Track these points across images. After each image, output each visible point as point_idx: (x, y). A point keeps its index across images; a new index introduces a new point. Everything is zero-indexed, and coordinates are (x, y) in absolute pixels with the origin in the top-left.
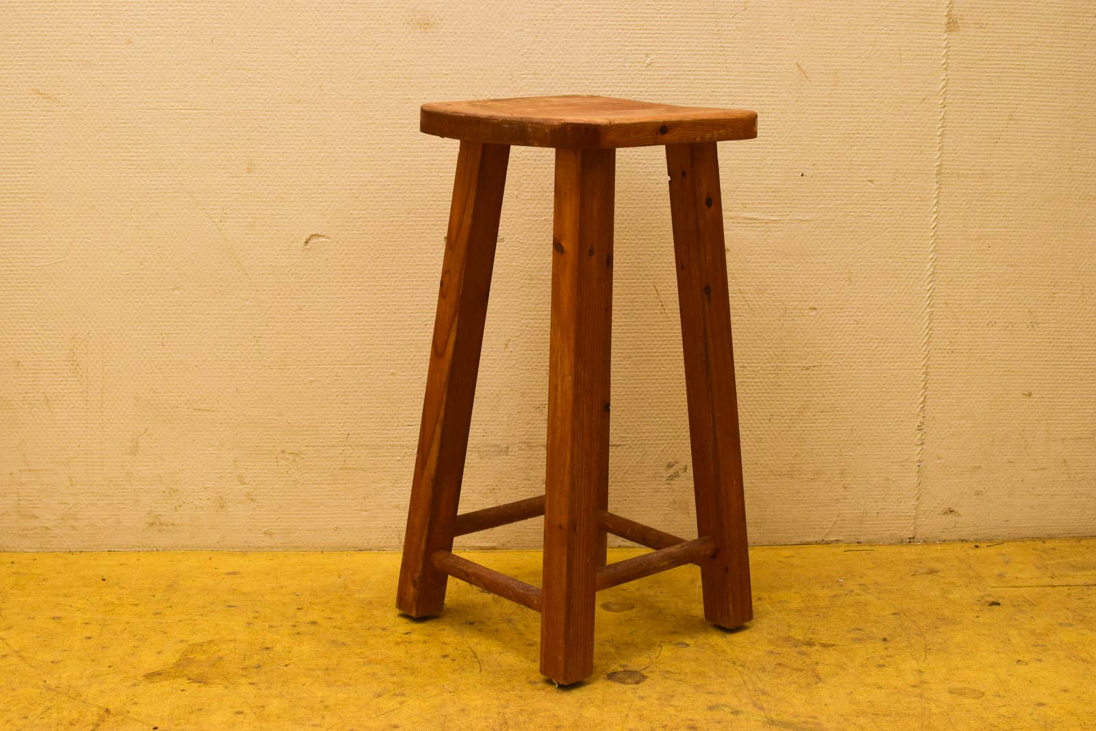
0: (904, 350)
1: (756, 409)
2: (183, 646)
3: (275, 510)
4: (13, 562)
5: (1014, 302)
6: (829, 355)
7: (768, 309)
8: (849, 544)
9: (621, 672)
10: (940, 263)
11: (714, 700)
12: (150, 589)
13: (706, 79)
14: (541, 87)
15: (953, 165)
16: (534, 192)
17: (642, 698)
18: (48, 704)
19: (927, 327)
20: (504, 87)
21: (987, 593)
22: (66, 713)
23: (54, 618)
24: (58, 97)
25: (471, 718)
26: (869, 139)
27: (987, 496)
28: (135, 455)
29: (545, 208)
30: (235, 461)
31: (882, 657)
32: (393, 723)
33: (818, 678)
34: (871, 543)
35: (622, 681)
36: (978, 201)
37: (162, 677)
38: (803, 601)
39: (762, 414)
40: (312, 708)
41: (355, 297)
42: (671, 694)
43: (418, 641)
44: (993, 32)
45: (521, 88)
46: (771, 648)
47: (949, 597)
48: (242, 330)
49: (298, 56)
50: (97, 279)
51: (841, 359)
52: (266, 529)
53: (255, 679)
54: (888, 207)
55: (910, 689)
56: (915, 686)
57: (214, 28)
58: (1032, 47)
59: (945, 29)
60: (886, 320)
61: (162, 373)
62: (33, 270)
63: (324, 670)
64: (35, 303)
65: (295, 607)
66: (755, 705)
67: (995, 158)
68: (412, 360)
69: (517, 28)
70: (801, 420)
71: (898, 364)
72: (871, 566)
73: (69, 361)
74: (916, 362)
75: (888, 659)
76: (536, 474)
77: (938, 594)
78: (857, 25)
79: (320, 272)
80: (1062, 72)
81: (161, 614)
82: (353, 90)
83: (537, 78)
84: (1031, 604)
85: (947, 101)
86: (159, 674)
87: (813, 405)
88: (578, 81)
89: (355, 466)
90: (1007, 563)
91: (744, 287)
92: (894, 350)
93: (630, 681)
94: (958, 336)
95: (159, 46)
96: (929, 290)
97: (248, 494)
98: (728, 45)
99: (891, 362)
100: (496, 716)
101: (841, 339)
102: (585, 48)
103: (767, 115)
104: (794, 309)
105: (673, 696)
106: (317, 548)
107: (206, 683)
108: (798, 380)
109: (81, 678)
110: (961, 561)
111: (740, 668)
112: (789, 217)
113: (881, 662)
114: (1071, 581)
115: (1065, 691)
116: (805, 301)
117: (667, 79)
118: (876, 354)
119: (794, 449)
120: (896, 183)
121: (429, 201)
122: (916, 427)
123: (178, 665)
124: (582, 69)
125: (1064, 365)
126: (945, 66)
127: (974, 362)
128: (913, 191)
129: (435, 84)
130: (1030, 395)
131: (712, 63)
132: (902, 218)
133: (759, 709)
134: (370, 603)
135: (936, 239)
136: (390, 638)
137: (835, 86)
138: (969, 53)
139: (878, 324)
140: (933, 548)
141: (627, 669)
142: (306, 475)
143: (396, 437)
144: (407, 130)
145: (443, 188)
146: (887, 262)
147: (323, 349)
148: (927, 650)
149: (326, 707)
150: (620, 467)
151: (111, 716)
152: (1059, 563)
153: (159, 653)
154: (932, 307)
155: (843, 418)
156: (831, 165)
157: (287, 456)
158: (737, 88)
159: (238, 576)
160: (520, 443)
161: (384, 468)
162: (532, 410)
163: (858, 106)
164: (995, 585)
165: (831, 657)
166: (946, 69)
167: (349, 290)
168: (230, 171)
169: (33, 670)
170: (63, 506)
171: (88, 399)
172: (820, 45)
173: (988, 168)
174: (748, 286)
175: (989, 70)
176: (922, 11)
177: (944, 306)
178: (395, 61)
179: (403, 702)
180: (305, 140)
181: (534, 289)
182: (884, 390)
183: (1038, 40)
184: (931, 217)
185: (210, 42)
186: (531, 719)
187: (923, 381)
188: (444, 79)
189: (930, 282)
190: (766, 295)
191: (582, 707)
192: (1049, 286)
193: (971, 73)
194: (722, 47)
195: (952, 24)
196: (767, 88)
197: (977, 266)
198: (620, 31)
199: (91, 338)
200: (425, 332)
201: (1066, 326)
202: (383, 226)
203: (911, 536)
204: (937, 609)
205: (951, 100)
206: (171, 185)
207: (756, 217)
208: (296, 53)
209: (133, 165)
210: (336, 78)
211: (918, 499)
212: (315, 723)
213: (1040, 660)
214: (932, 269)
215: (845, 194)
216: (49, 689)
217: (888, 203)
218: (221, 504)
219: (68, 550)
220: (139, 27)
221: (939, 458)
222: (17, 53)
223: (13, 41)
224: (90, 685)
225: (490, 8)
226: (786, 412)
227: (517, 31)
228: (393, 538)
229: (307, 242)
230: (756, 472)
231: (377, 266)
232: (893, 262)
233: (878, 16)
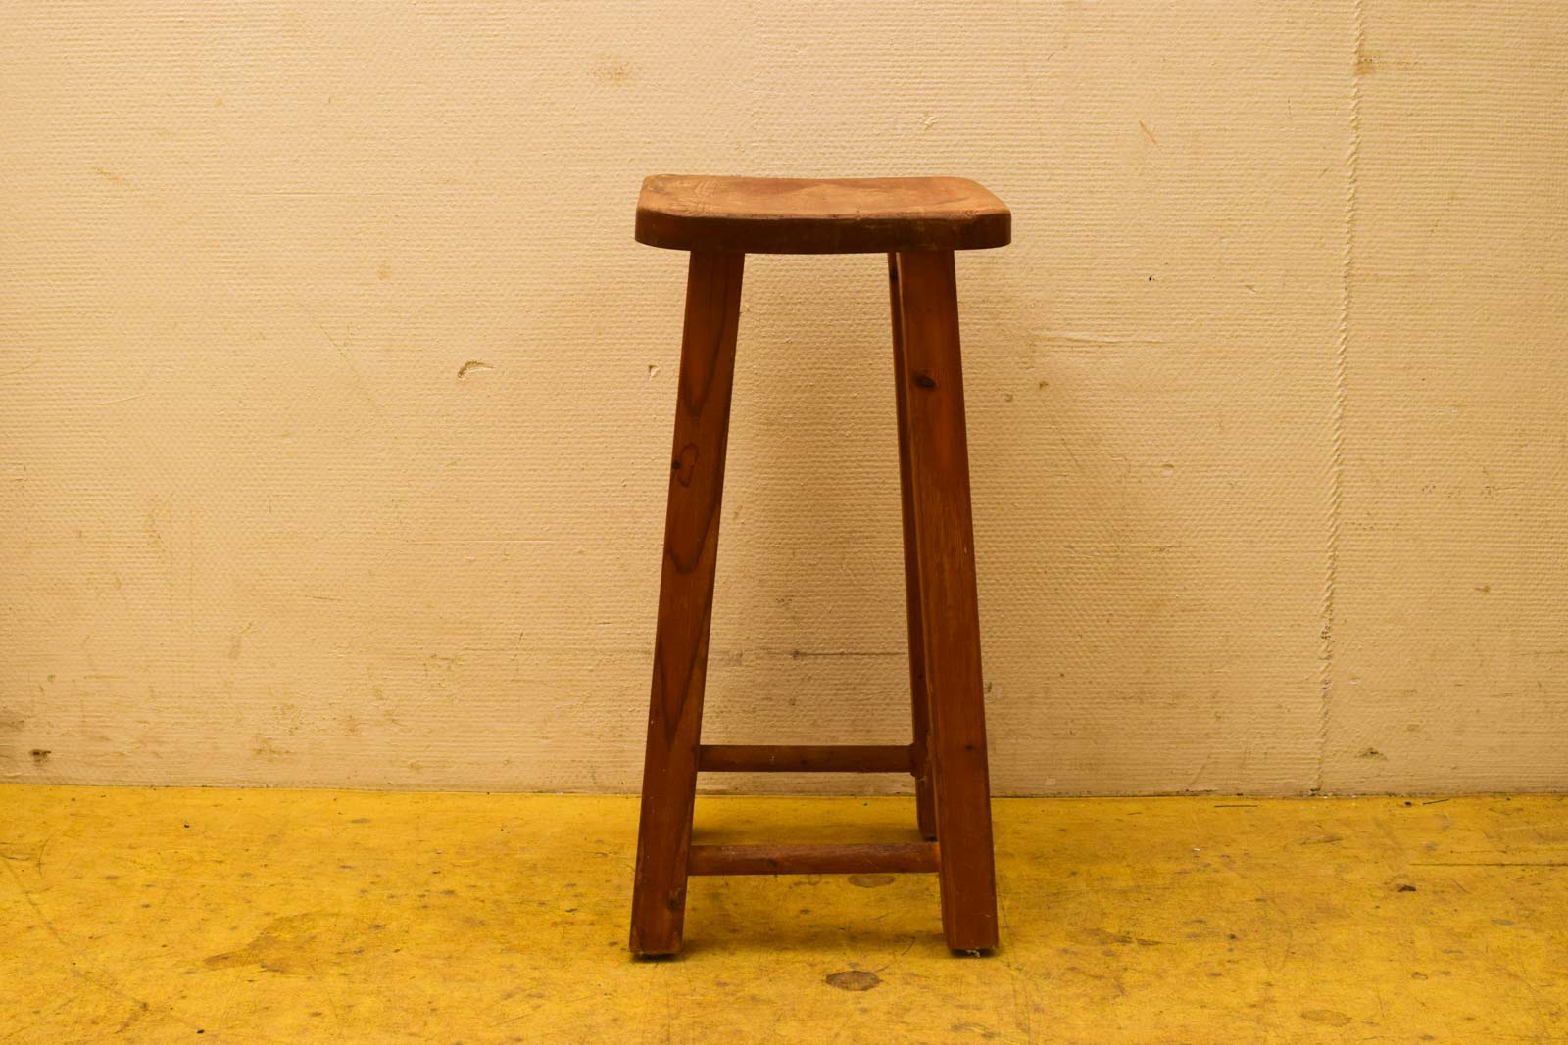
0: (1301, 525)
1: (1090, 605)
2: (267, 921)
3: (425, 736)
4: (73, 800)
5: (1462, 458)
6: (1192, 531)
7: (1103, 466)
8: (1225, 796)
9: (848, 973)
10: (1352, 403)
11: (965, 1016)
12: (245, 840)
13: (1010, 146)
14: (780, 159)
15: (1370, 264)
16: (771, 304)
17: (864, 1011)
18: (71, 994)
19: (1334, 493)
20: (728, 159)
21: (1402, 872)
22: (90, 1008)
23: (108, 878)
24: (127, 177)
25: (623, 1032)
26: (1246, 228)
27: (1425, 732)
28: (236, 658)
29: (787, 326)
30: (369, 669)
31: (1221, 963)
32: (517, 1035)
33: (1121, 989)
34: (1257, 796)
35: (845, 986)
36: (1407, 314)
37: (227, 962)
38: (1134, 879)
39: (1097, 612)
40: (416, 1012)
41: (528, 448)
42: (908, 1006)
43: (584, 921)
44: (1425, 75)
45: (752, 161)
46: (1066, 945)
47: (1346, 876)
48: (376, 491)
49: (445, 120)
50: (181, 421)
51: (1211, 536)
52: (412, 761)
53: (350, 969)
54: (1275, 323)
55: (1246, 1010)
56: (1254, 1006)
57: (332, 83)
58: (1483, 95)
59: (1354, 71)
60: (1273, 483)
61: (270, 548)
62: (99, 410)
63: (446, 959)
64: (102, 453)
65: (431, 870)
66: (1019, 1025)
67: (1430, 253)
68: (606, 533)
69: (745, 78)
70: (1154, 621)
71: (1292, 544)
72: (1248, 828)
73: (147, 531)
74: (1319, 542)
75: (1228, 965)
76: (781, 693)
77: (1331, 872)
78: (1227, 68)
79: (480, 413)
80: (1529, 130)
81: (250, 874)
82: (520, 166)
83: (773, 147)
84: (1461, 890)
85: (1358, 173)
86: (225, 958)
87: (1169, 600)
88: (831, 150)
89: (532, 678)
90: (1445, 829)
91: (1070, 436)
92: (1287, 526)
93: (856, 986)
94: (1379, 505)
95: (259, 108)
96: (1336, 440)
97: (388, 713)
98: (1042, 97)
99: (1281, 542)
100: (657, 1029)
101: (1208, 509)
102: (839, 104)
103: (1098, 195)
104: (1141, 466)
105: (909, 1010)
106: (480, 788)
107: (283, 972)
108: (1148, 566)
109: (122, 960)
110: (1379, 825)
111: (1015, 973)
112: (1132, 338)
113: (1217, 970)
114: (1530, 858)
115: (1469, 1019)
116: (1157, 455)
117: (955, 146)
118: (1260, 531)
119: (1144, 663)
120: (1286, 289)
121: (627, 316)
122: (1320, 634)
123: (253, 946)
124: (836, 133)
125: (1537, 547)
126: (1355, 124)
127: (1404, 543)
128: (1310, 301)
129: (633, 156)
130: (1486, 589)
131: (1019, 123)
132: (1296, 339)
133: (1024, 1031)
134: (534, 867)
135: (1345, 368)
136: (547, 917)
137: (1195, 153)
138: (1390, 105)
139: (1262, 488)
140: (1346, 804)
141: (858, 969)
142: (466, 689)
143: (586, 640)
144: (595, 219)
145: (646, 299)
146: (1274, 400)
147: (486, 519)
148: (1290, 954)
149: (434, 1010)
150: (897, 684)
151: (148, 1013)
152: (1521, 831)
153: (234, 929)
154: (1341, 464)
155: (1214, 620)
156: (1191, 265)
157: (440, 663)
158: (1055, 158)
159: (367, 825)
160: (758, 648)
161: (570, 680)
162: (773, 604)
163: (1229, 182)
164: (1419, 862)
165: (1148, 960)
166: (1356, 128)
167: (520, 438)
168: (357, 275)
169: (63, 947)
170: (141, 725)
171: (173, 582)
172: (1173, 96)
173: (1420, 268)
174: (1074, 434)
175: (1420, 129)
176: (1321, 46)
177: (1359, 463)
178: (577, 125)
179: (539, 1006)
180: (457, 234)
181: (774, 438)
182: (1273, 580)
183: (1493, 84)
184: (1338, 337)
185: (326, 102)
186: (705, 1035)
187: (1329, 568)
188: (644, 150)
189: (1337, 429)
190: (1102, 447)
191: (778, 1020)
192: (1512, 435)
193: (1393, 133)
194: (1033, 100)
195: (1365, 64)
196: (1097, 157)
197: (1406, 407)
198: (888, 80)
199: (175, 501)
200: (625, 496)
201: (1538, 492)
202: (564, 351)
203: (1315, 787)
204: (1322, 894)
205: (1364, 173)
206: (278, 295)
207: (1086, 338)
208: (443, 116)
209: (227, 268)
210: (497, 149)
211: (1324, 735)
212: (413, 1031)
213: (1447, 973)
214: (1340, 411)
215: (1213, 306)
216: (77, 974)
217: (1273, 317)
218: (352, 727)
219: (149, 784)
220: (232, 83)
221: (1354, 678)
222: (72, 120)
223: (68, 103)
224: (131, 970)
225: (707, 51)
226: (1132, 611)
227: (745, 82)
228: (585, 777)
229: (461, 373)
230: (1090, 694)
231: (557, 405)
232: (1282, 401)
233: (1257, 54)
